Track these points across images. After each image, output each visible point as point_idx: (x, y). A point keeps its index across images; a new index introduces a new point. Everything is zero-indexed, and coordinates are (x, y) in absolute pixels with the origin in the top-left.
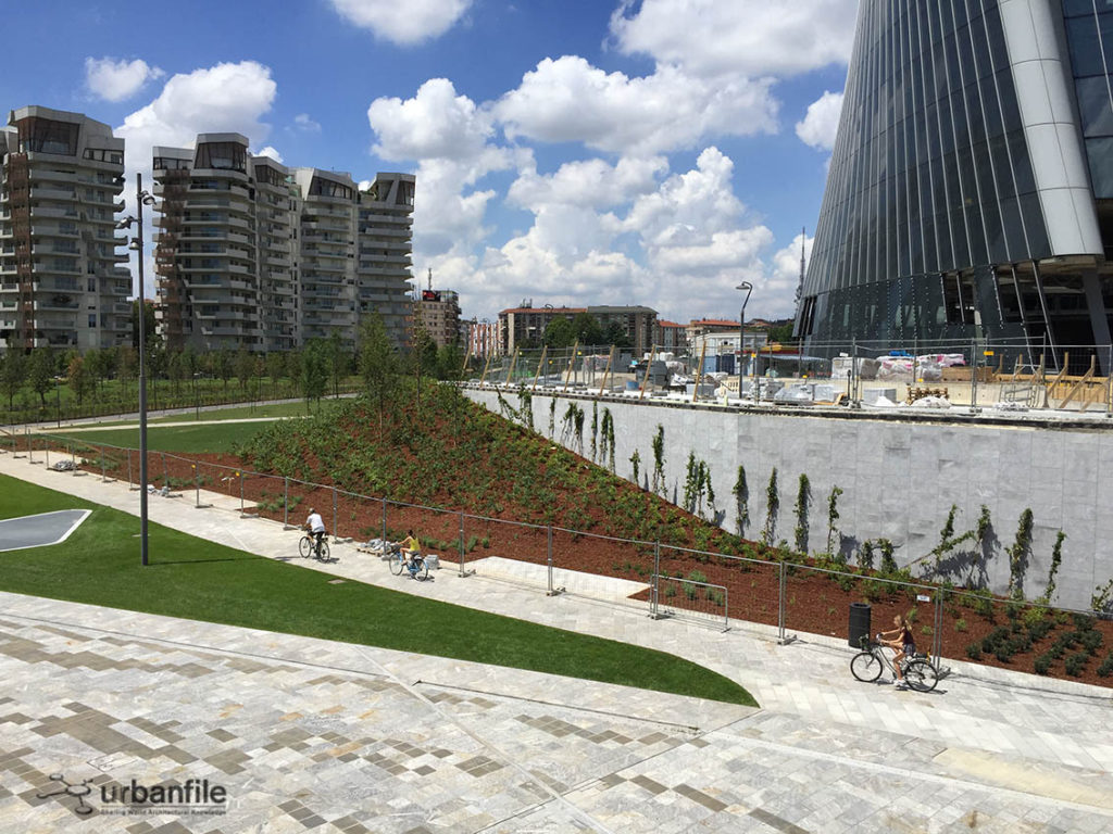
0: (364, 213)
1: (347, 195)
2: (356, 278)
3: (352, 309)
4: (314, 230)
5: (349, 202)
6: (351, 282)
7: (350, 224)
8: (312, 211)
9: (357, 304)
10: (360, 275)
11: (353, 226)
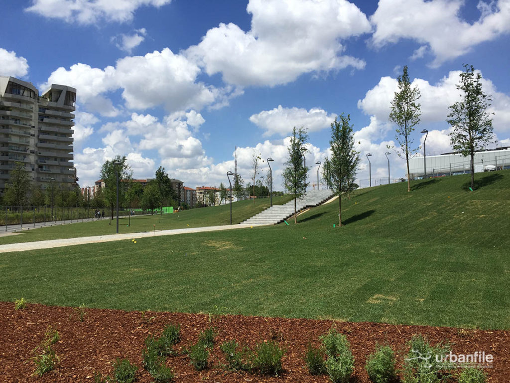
0: (42, 109)
1: (32, 96)
2: (36, 150)
3: (33, 170)
4: (8, 116)
5: (33, 100)
6: (32, 152)
7: (33, 114)
8: (7, 104)
9: (36, 167)
10: (38, 148)
11: (35, 116)
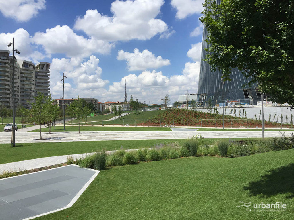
0: (37, 72)
4: (23, 77)
5: (33, 69)
6: (33, 91)
8: (23, 72)
10: (36, 89)
11: (34, 76)
